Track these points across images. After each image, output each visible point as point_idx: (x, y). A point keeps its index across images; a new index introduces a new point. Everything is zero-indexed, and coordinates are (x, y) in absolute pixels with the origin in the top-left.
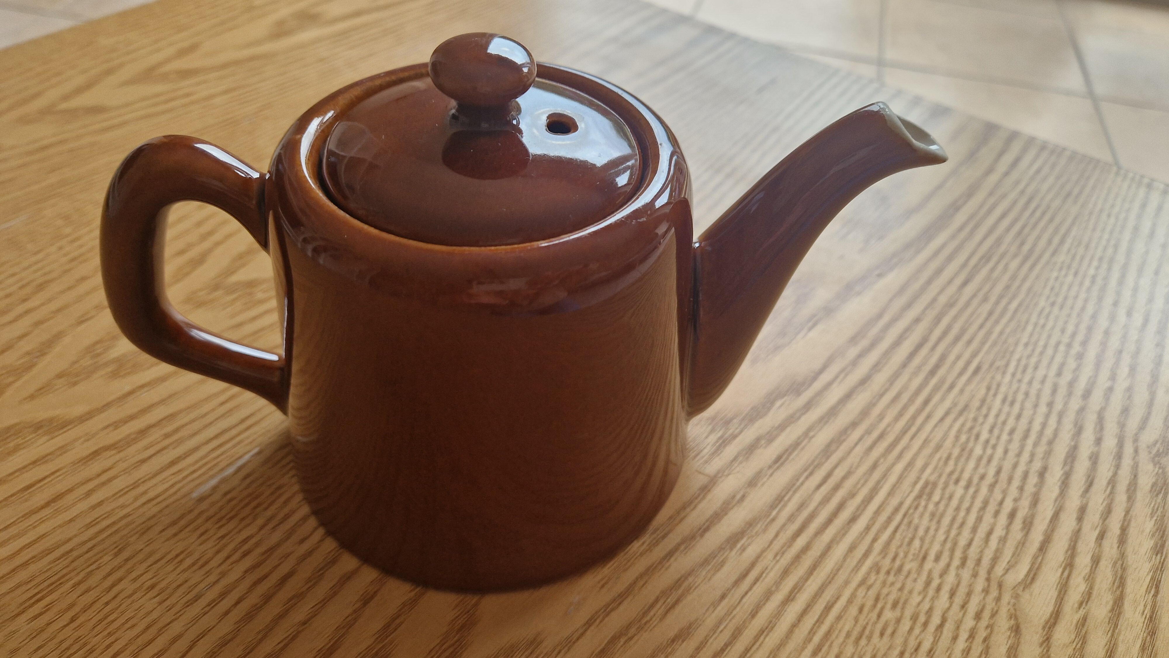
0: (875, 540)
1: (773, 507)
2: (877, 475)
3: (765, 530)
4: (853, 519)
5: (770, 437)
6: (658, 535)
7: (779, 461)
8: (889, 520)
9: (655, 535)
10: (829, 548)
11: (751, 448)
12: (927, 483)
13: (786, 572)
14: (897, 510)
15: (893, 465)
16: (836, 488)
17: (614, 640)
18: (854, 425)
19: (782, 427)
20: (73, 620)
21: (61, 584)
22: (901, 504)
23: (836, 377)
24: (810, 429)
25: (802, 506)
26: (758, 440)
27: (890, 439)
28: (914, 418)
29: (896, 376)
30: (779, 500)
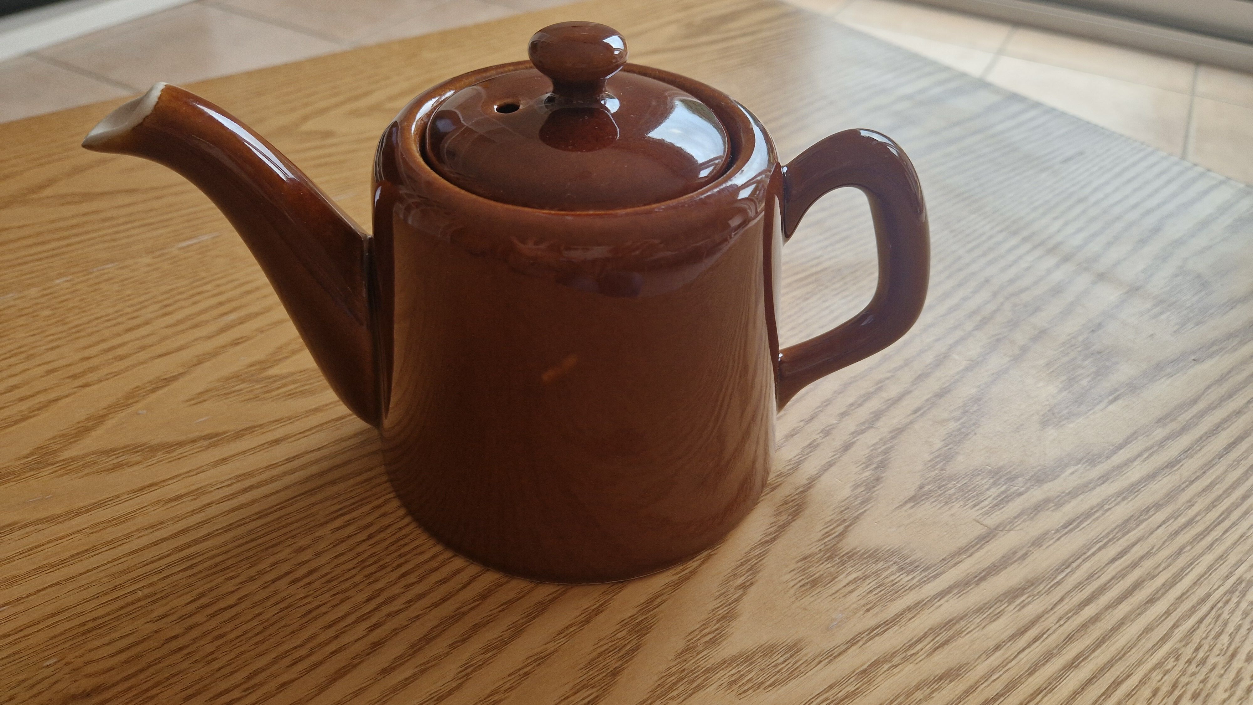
0: (1175, 626)
1: (1059, 570)
2: (1181, 561)
3: (1048, 592)
4: (1151, 601)
5: (1058, 502)
6: (929, 574)
7: (1069, 526)
8: (1193, 609)
9: (926, 573)
10: (1121, 623)
11: (1038, 508)
12: (1240, 580)
13: (1070, 639)
14: (1203, 600)
15: (1201, 555)
16: (1134, 565)
17: (877, 664)
18: (1158, 506)
19: (1073, 494)
20: (370, 537)
21: (362, 504)
22: (1208, 596)
23: (1139, 455)
24: (1107, 500)
25: (1091, 577)
26: (1047, 501)
27: (1198, 528)
28: (1228, 512)
29: (1209, 465)
30: (1066, 565)
